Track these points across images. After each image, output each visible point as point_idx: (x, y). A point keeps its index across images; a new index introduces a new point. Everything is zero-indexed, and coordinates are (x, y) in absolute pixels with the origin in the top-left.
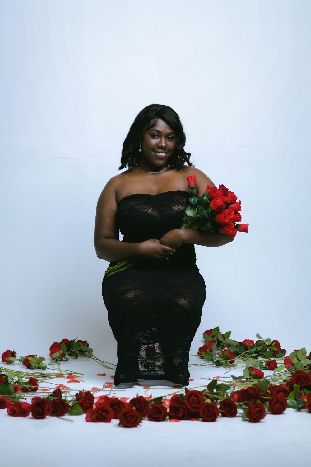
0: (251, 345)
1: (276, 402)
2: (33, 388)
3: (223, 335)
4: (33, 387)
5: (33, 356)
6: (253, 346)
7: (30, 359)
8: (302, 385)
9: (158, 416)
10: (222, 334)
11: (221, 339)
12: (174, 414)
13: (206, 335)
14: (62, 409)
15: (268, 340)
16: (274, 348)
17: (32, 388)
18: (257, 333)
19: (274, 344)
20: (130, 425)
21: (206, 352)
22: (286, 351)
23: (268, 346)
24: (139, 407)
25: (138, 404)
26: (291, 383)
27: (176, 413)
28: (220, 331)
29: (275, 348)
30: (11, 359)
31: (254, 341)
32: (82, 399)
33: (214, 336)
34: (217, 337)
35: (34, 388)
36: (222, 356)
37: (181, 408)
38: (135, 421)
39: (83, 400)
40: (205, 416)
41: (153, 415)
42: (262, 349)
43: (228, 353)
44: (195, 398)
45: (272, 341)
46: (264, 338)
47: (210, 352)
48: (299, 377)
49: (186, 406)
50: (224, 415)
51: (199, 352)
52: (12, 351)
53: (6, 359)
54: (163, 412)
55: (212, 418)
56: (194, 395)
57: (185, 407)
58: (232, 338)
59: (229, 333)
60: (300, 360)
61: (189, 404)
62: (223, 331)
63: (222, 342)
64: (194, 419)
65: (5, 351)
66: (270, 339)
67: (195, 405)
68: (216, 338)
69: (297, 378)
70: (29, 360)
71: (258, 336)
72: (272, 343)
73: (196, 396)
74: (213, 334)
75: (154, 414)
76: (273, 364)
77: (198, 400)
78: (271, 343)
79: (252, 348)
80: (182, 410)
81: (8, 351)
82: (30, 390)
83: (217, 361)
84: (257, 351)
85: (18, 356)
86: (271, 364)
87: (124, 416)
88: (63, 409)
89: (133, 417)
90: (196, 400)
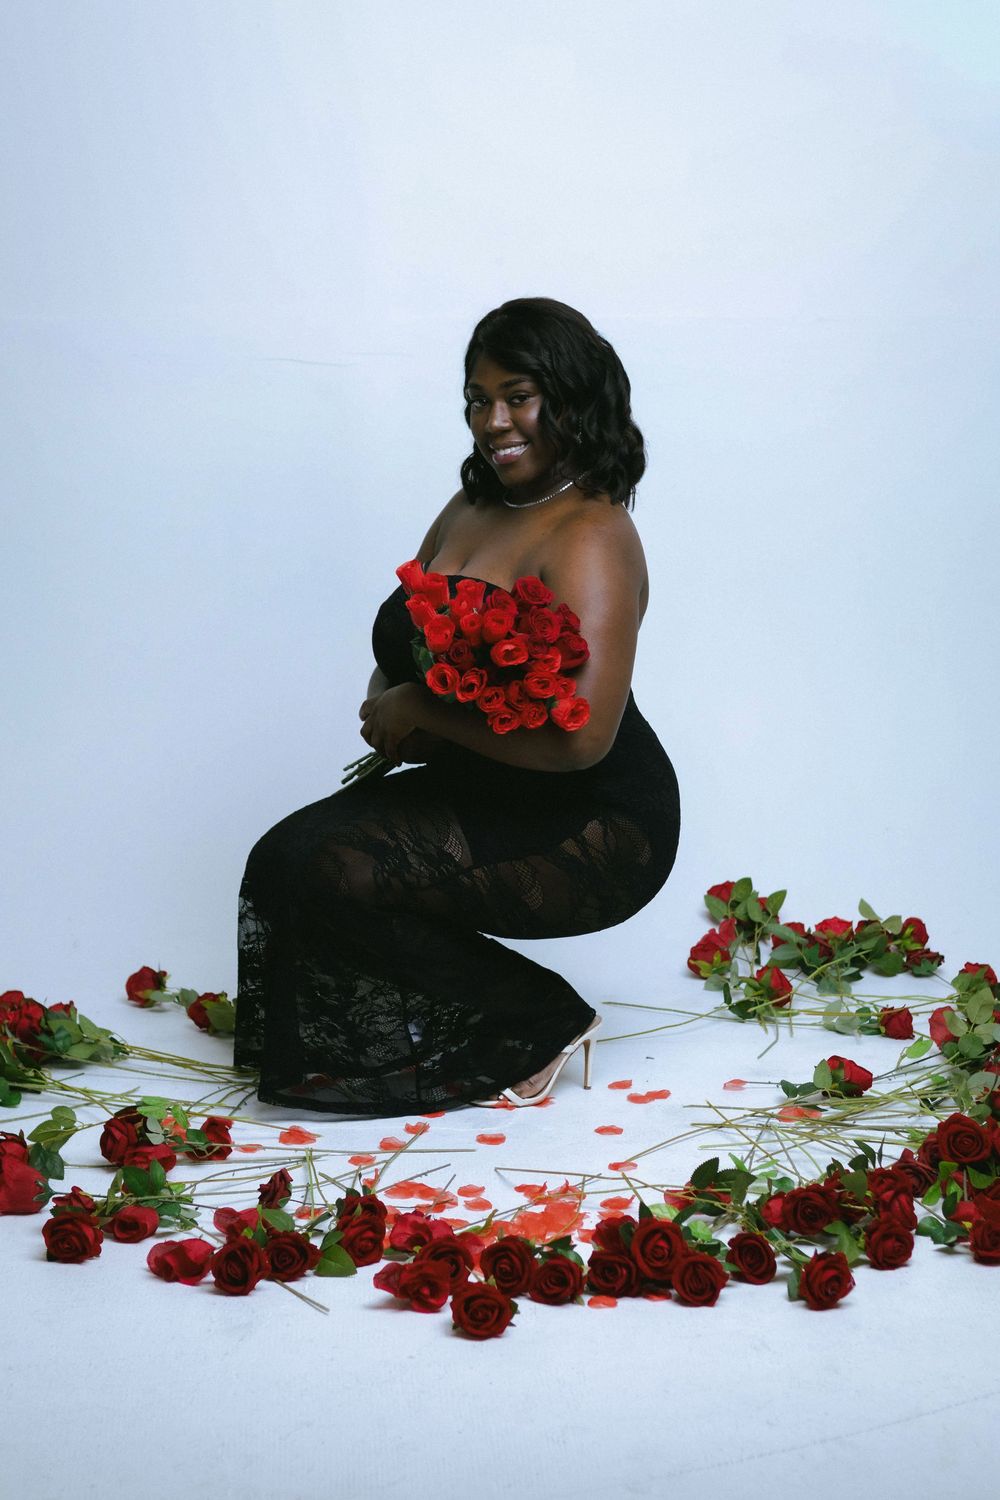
0: (845, 935)
1: (886, 1237)
2: (217, 1148)
3: (762, 901)
4: (218, 1146)
5: (217, 996)
6: (848, 939)
7: (208, 1004)
8: (965, 1160)
9: (557, 1290)
10: (760, 896)
11: (756, 916)
12: (604, 1284)
13: (716, 901)
14: (299, 1261)
15: (895, 919)
16: (908, 942)
17: (215, 1150)
18: (862, 901)
19: (909, 931)
20: (485, 1333)
21: (711, 962)
22: (943, 957)
23: (893, 937)
24: (508, 1268)
25: (505, 1260)
26: (935, 1146)
27: (607, 1280)
28: (756, 887)
29: (912, 942)
30: (153, 995)
31: (850, 924)
32: (352, 1227)
33: (735, 905)
34: (746, 909)
35: (221, 1148)
36: (756, 984)
37: (620, 1265)
38: (498, 1318)
39: (357, 1229)
40: (688, 1289)
41: (544, 1286)
42: (875, 949)
43: (772, 977)
44: (663, 1244)
45: (903, 920)
46: (883, 914)
47: (723, 960)
48: (957, 1134)
49: (634, 1260)
50: (741, 1278)
51: (692, 962)
52: (157, 971)
53: (140, 994)
54: (572, 1281)
55: (706, 1296)
56: (659, 1235)
57: (631, 1264)
58: (788, 914)
59: (780, 896)
60: (976, 1025)
61: (643, 1255)
62: (763, 889)
63: (760, 925)
64: (656, 1298)
65: (137, 970)
66: (899, 918)
67: (660, 1264)
68: (742, 909)
69: (951, 1139)
70: (205, 1009)
71: (864, 907)
72: (905, 928)
73: (666, 1237)
74: (735, 896)
75: (548, 1286)
76: (900, 1020)
77: (669, 1251)
78: (901, 926)
79: (844, 945)
80: (625, 1272)
81: (145, 970)
82: (208, 1155)
83: (740, 1004)
84: (859, 956)
85: (173, 985)
86: (895, 1021)
87: (466, 1309)
88: (302, 1262)
89: (492, 1309)
90: (662, 1248)
